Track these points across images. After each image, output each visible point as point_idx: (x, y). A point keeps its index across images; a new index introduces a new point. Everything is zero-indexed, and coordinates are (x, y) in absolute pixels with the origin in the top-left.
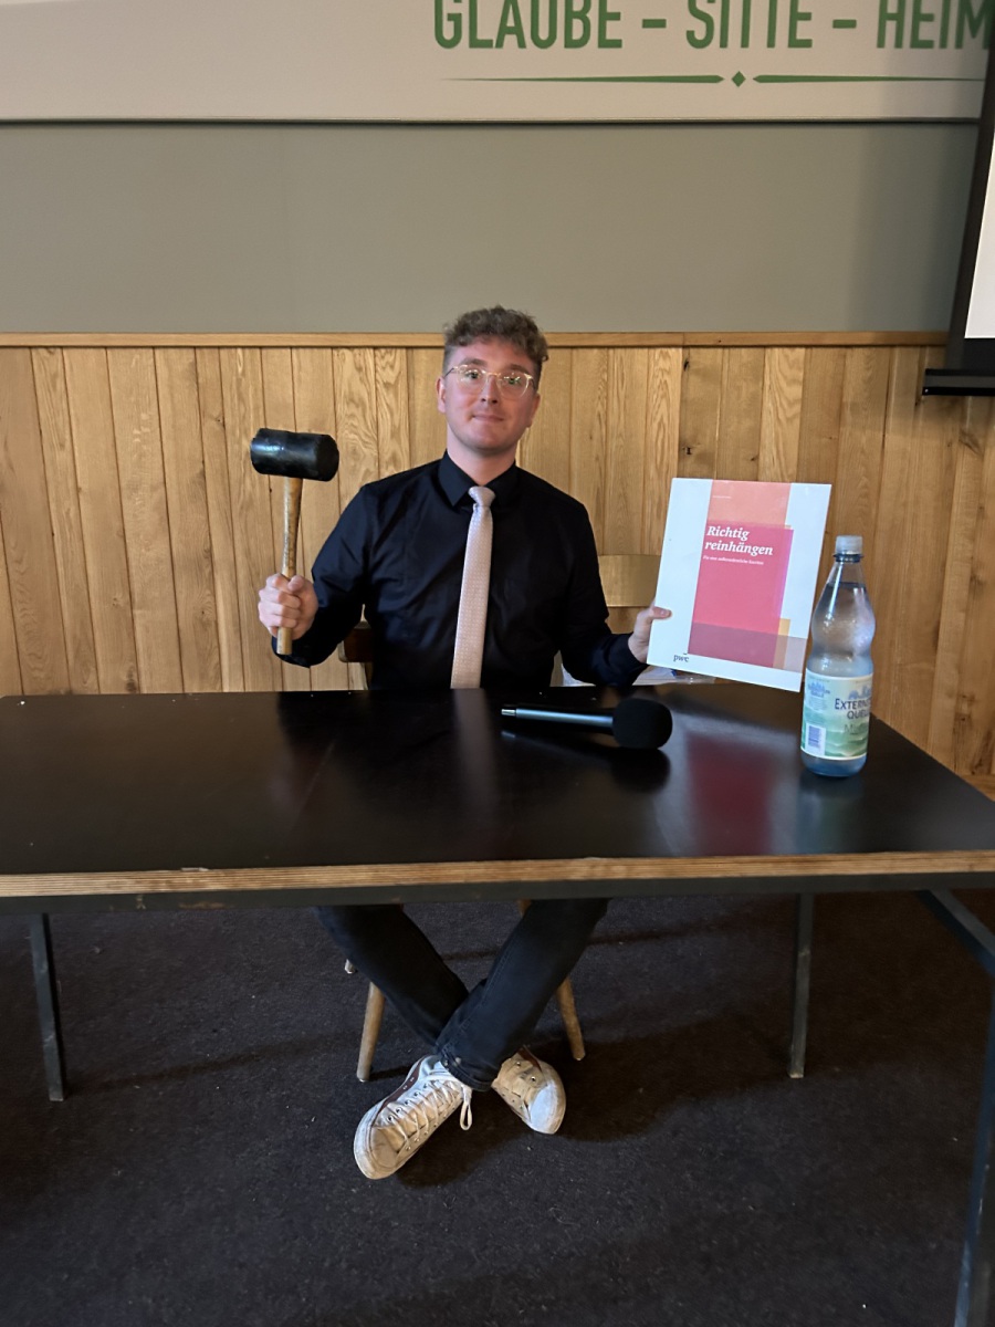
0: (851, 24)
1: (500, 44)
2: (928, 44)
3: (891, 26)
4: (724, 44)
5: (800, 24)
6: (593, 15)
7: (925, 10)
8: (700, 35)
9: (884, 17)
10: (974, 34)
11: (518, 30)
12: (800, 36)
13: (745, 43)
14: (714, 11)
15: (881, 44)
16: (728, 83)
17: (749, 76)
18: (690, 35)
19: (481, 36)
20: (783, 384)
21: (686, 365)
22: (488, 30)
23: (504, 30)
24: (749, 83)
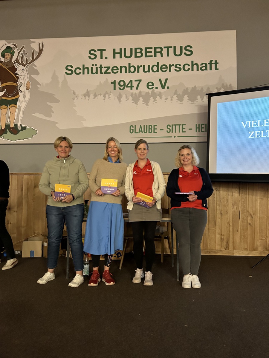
0: (192, 129)
1: (139, 133)
2: (204, 131)
3: (198, 129)
4: (172, 132)
5: (184, 129)
6: (153, 129)
8: (169, 131)
9: (196, 128)
11: (142, 131)
12: (184, 131)
13: (175, 132)
14: (171, 128)
15: (196, 132)
16: (173, 137)
17: (176, 136)
18: (167, 131)
22: (137, 131)
23: (140, 131)
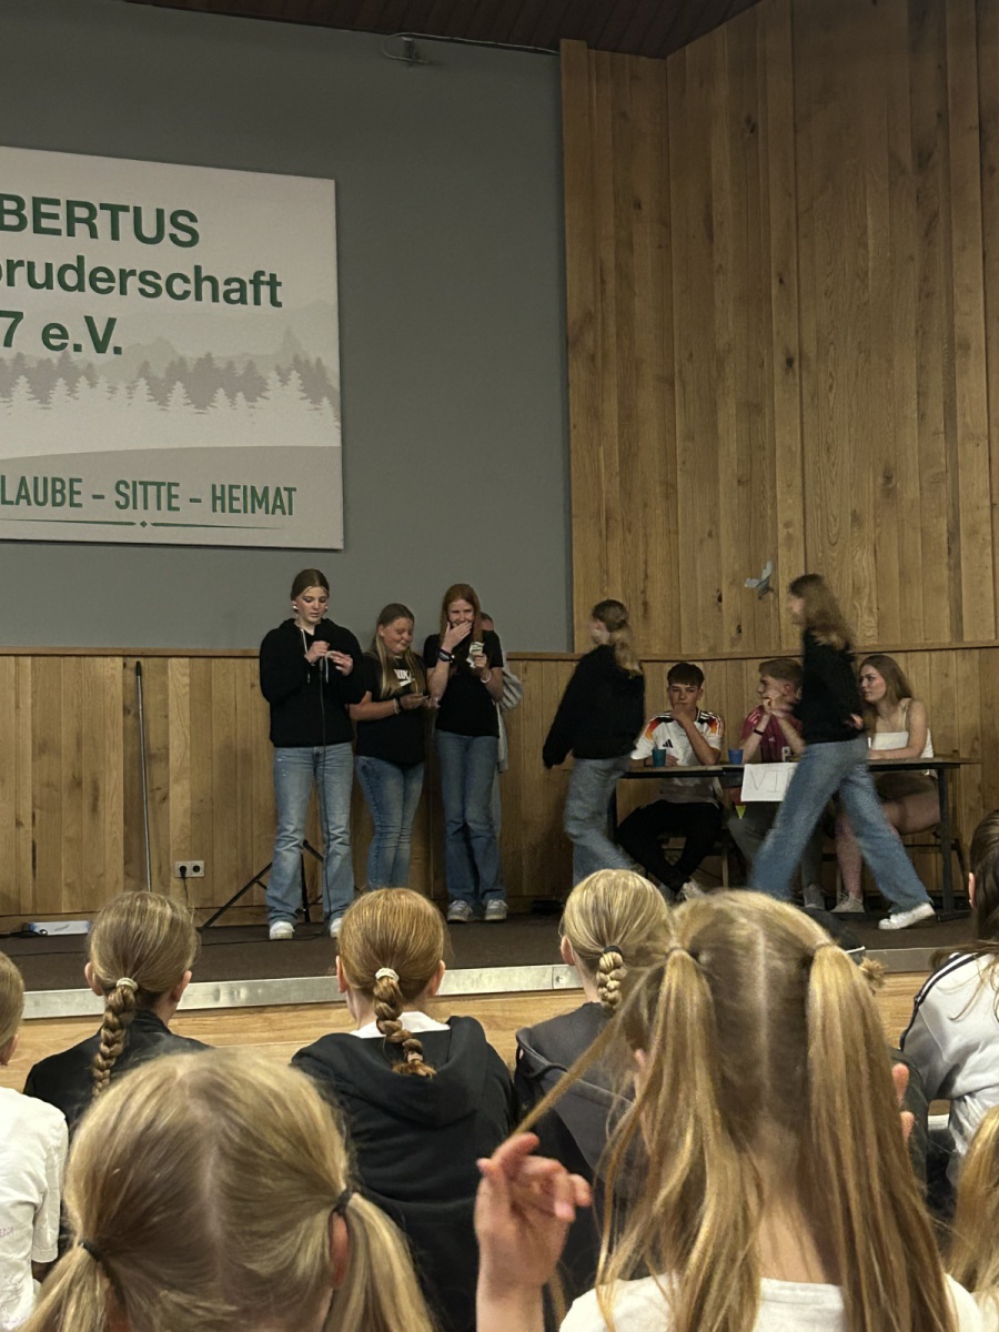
0: (199, 501)
1: (18, 503)
2: (239, 511)
3: (219, 502)
4: (135, 507)
5: (173, 500)
6: (67, 492)
7: (234, 495)
8: (122, 503)
9: (215, 498)
10: (260, 507)
11: (27, 497)
12: (173, 505)
13: (146, 508)
14: (129, 492)
15: (214, 510)
16: (138, 525)
17: (148, 523)
18: (117, 503)
19: (7, 498)
20: (179, 676)
21: (125, 665)
22: (11, 496)
23: (19, 497)
24: (149, 526)
